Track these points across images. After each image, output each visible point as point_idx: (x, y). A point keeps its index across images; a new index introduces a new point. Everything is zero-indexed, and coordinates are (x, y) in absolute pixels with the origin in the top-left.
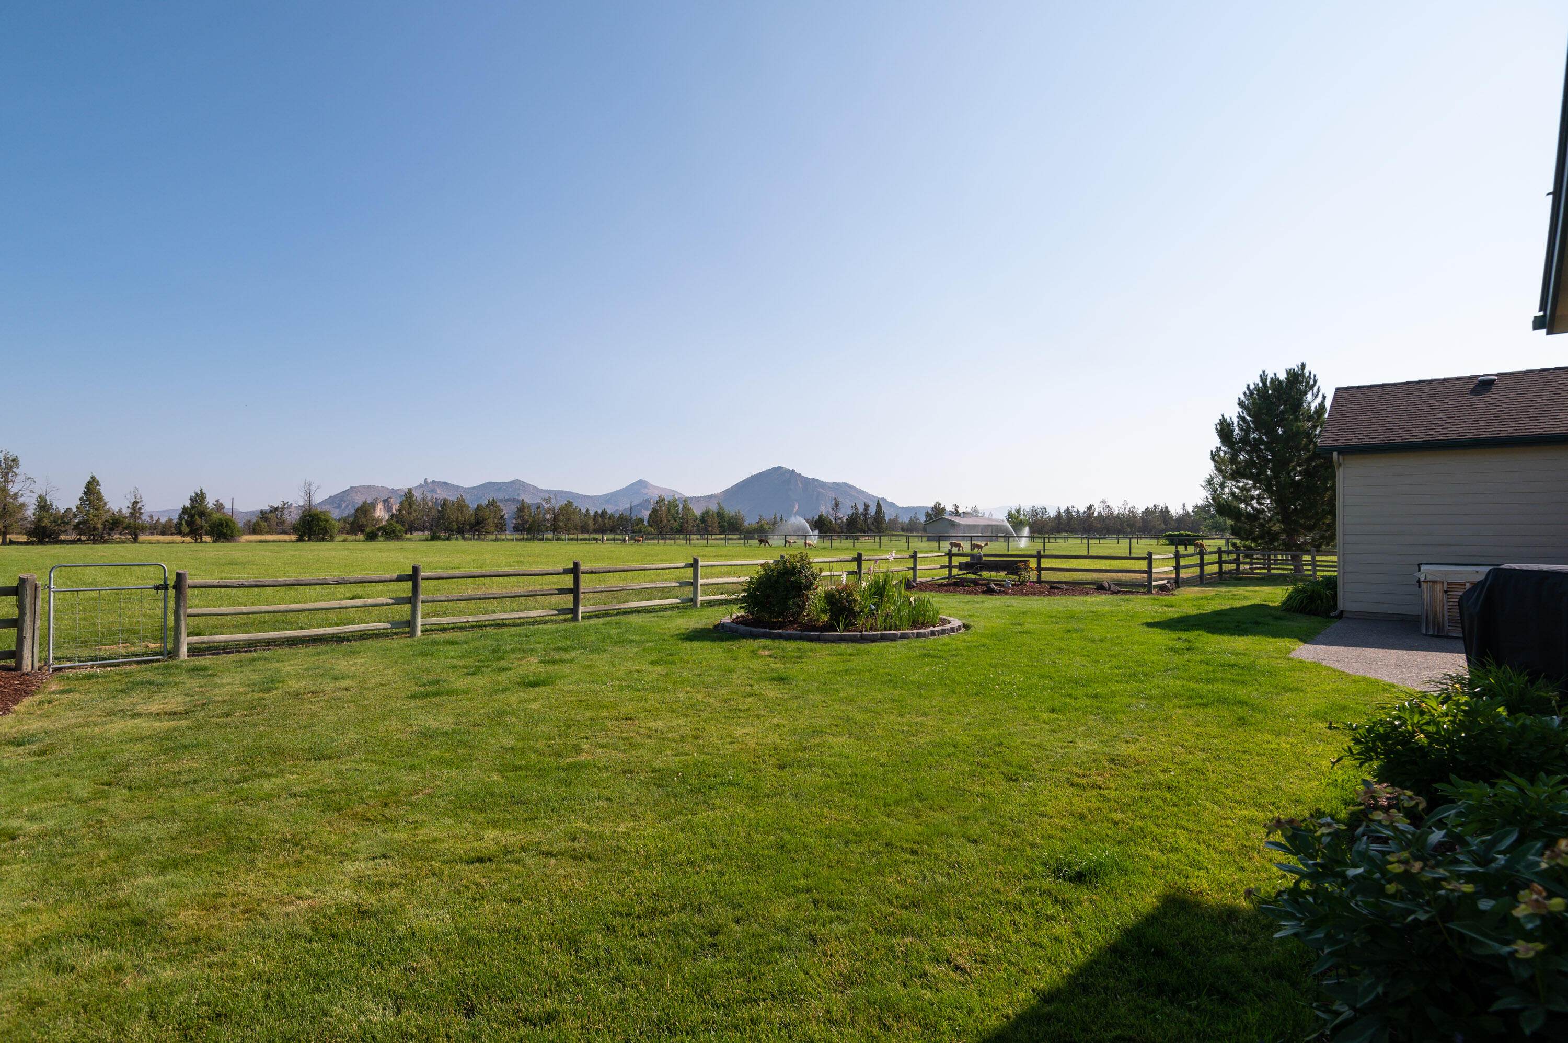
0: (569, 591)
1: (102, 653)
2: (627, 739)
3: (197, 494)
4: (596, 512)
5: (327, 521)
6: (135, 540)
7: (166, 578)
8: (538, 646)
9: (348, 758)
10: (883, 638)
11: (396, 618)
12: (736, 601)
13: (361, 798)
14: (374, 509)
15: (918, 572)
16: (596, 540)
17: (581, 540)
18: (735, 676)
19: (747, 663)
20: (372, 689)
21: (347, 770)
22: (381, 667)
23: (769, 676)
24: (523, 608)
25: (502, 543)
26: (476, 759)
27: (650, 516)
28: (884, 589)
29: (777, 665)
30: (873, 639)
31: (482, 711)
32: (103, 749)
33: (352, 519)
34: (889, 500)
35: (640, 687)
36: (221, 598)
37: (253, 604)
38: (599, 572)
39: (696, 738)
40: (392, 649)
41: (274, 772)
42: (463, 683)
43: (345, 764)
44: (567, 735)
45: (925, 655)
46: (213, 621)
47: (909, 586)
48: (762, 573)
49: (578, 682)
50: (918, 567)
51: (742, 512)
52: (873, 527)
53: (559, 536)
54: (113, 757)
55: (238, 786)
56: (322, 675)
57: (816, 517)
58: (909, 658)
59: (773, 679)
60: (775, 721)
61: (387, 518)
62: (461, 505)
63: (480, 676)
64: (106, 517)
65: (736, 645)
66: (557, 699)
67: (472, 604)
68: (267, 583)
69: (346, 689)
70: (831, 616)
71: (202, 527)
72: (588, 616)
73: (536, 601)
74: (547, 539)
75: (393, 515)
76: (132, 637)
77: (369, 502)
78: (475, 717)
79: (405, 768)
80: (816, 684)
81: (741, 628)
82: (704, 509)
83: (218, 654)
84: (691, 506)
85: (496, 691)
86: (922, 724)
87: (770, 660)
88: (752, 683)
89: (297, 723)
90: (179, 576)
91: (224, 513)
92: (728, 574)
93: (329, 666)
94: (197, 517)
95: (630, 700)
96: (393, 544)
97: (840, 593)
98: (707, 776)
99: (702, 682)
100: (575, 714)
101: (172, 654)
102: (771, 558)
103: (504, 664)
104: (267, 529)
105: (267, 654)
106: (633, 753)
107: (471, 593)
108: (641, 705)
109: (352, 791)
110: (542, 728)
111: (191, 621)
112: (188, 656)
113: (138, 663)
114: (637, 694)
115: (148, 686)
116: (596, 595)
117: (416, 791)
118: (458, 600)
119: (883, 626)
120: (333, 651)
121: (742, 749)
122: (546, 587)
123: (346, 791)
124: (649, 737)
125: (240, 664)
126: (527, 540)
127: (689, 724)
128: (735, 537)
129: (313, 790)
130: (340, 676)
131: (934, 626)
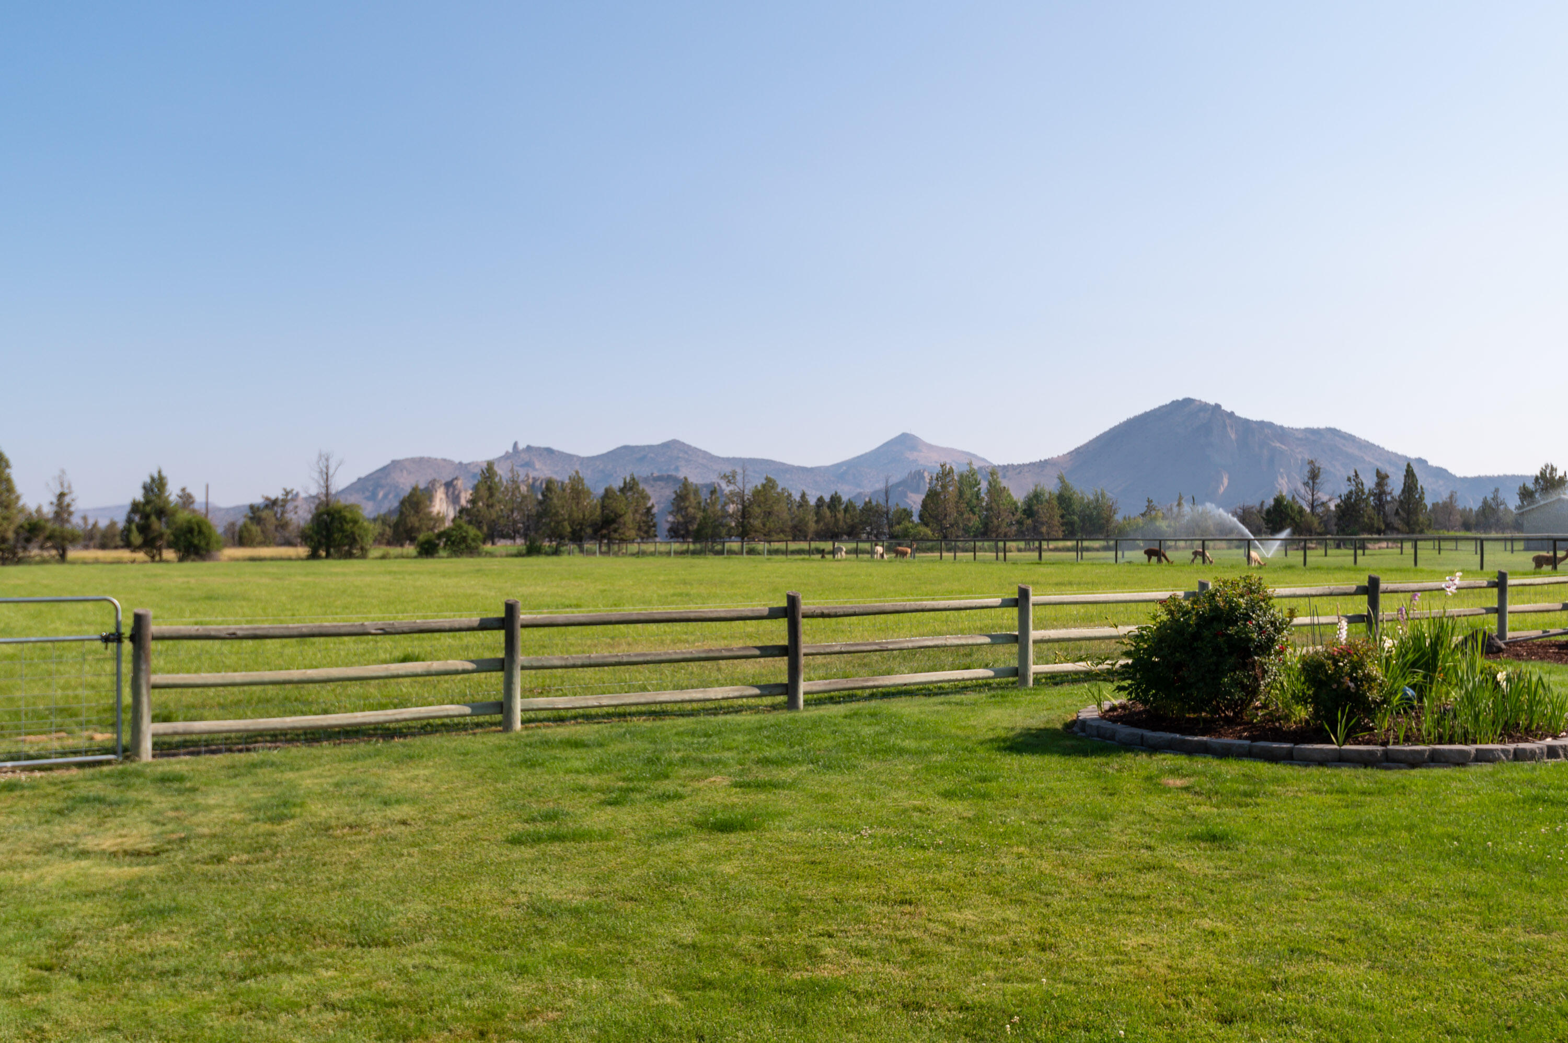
0: (781, 651)
1: (26, 748)
2: (906, 941)
3: (153, 479)
4: (820, 499)
5: (355, 522)
6: (63, 558)
7: (118, 624)
8: (727, 754)
9: (415, 945)
10: (1435, 759)
11: (479, 698)
12: (1109, 676)
13: (440, 1019)
14: (431, 498)
15: (1509, 617)
16: (822, 552)
17: (794, 552)
18: (1115, 827)
19: (1138, 801)
20: (446, 823)
21: (414, 967)
22: (459, 784)
23: (1187, 830)
24: (694, 682)
25: (651, 559)
26: (631, 962)
27: (924, 505)
28: (1435, 654)
29: (1203, 809)
30: (1413, 762)
31: (636, 872)
32: (38, 909)
33: (394, 518)
34: (1433, 462)
35: (926, 842)
36: (199, 656)
37: (247, 668)
38: (836, 616)
39: (1043, 948)
40: (475, 754)
41: (298, 963)
42: (601, 819)
43: (410, 955)
44: (793, 929)
45: (1536, 799)
46: (189, 696)
47: (1491, 649)
48: (1165, 617)
49: (807, 827)
50: (1510, 607)
51: (1109, 495)
52: (1397, 522)
53: (753, 545)
54: (52, 922)
55: (242, 984)
56: (363, 796)
57: (1270, 502)
58: (1500, 804)
59: (1196, 837)
60: (1206, 924)
61: (452, 514)
62: (577, 490)
63: (627, 809)
64: (20, 519)
65: (1113, 764)
66: (769, 857)
67: (606, 674)
68: (272, 632)
69: (404, 823)
70: (1316, 711)
71: (161, 536)
72: (817, 700)
73: (719, 670)
74: (731, 552)
75: (462, 511)
76: (68, 721)
77: (422, 486)
78: (623, 883)
79: (509, 969)
80: (1289, 852)
81: (1124, 731)
82: (1031, 489)
83: (198, 753)
84: (1004, 483)
85: (658, 836)
86: (1538, 949)
87: (1188, 797)
88: (1152, 843)
89: (329, 879)
90: (139, 620)
91: (194, 511)
92: (1087, 621)
93: (373, 780)
94: (153, 518)
95: (908, 865)
96: (464, 563)
97: (1335, 662)
98: (1071, 1027)
99: (1049, 837)
100: (805, 888)
101: (129, 752)
102: (1177, 586)
103: (668, 786)
104: (260, 538)
105: (275, 755)
106: (921, 970)
107: (600, 653)
108: (928, 877)
109: (424, 1005)
110: (746, 910)
111: (156, 694)
112: (154, 756)
113: (80, 765)
114: (920, 854)
115: (98, 805)
116: (829, 659)
117: (532, 1014)
118: (583, 666)
119: (1435, 733)
120: (378, 753)
121: (1139, 977)
122: (737, 644)
123: (413, 1004)
124: (950, 940)
125: (234, 772)
126: (694, 553)
127: (1026, 920)
128: (1096, 544)
129: (363, 1001)
130: (393, 799)
131: (1555, 737)
